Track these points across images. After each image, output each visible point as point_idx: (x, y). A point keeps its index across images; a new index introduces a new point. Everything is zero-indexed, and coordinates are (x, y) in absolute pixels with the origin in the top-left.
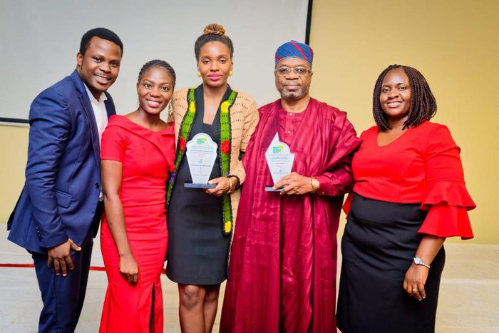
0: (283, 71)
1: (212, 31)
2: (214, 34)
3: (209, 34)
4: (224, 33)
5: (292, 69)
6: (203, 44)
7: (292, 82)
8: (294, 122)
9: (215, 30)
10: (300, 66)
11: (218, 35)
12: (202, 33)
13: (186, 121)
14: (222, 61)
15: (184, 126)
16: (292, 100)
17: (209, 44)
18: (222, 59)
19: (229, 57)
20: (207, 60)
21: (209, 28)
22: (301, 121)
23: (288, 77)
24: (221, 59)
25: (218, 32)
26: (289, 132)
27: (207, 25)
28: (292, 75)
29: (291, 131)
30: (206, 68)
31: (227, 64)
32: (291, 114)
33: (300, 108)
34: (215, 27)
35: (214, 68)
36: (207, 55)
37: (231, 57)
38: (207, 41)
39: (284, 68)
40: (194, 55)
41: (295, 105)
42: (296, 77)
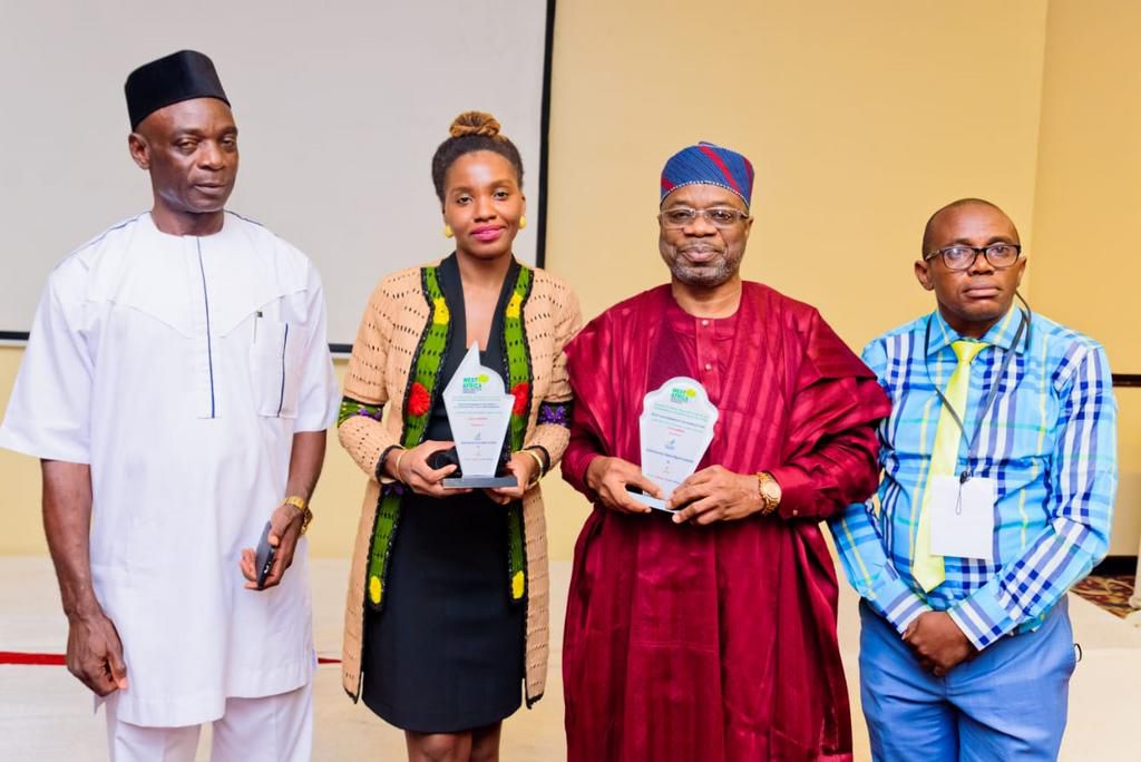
0: (676, 217)
1: (469, 129)
2: (473, 135)
3: (464, 136)
4: (497, 130)
5: (701, 212)
6: (451, 161)
7: (699, 243)
8: (716, 340)
9: (476, 124)
10: (721, 204)
11: (485, 135)
12: (447, 135)
13: (427, 346)
14: (501, 194)
15: (424, 358)
16: (703, 288)
17: (467, 157)
18: (500, 190)
19: (515, 183)
20: (465, 196)
21: (462, 121)
22: (733, 338)
23: (689, 230)
24: (498, 191)
25: (484, 130)
26: (708, 367)
27: (456, 116)
28: (701, 226)
29: (712, 363)
30: (465, 215)
31: (513, 199)
32: (705, 323)
33: (723, 306)
34: (475, 119)
35: (485, 213)
36: (463, 184)
37: (520, 184)
38: (461, 152)
39: (682, 208)
40: (432, 188)
41: (708, 298)
42: (711, 229)
